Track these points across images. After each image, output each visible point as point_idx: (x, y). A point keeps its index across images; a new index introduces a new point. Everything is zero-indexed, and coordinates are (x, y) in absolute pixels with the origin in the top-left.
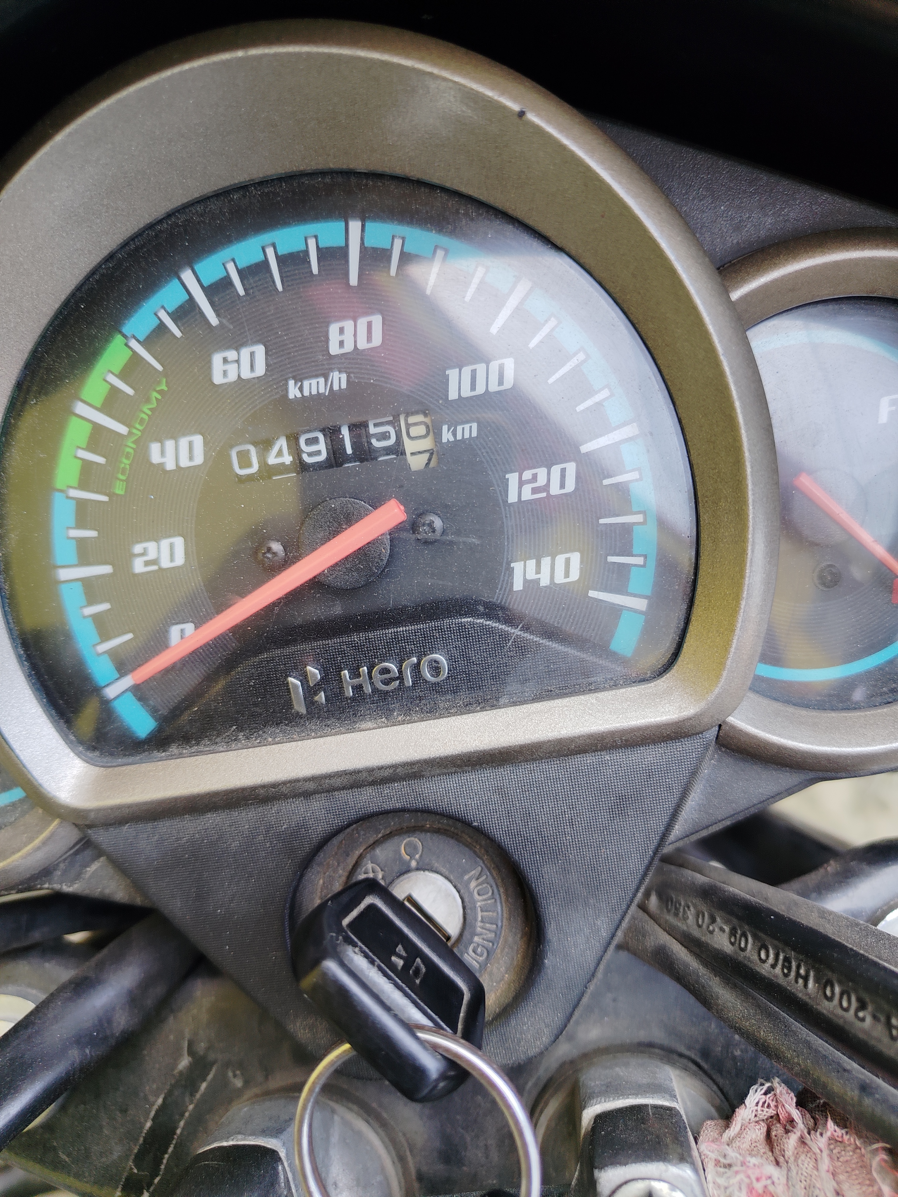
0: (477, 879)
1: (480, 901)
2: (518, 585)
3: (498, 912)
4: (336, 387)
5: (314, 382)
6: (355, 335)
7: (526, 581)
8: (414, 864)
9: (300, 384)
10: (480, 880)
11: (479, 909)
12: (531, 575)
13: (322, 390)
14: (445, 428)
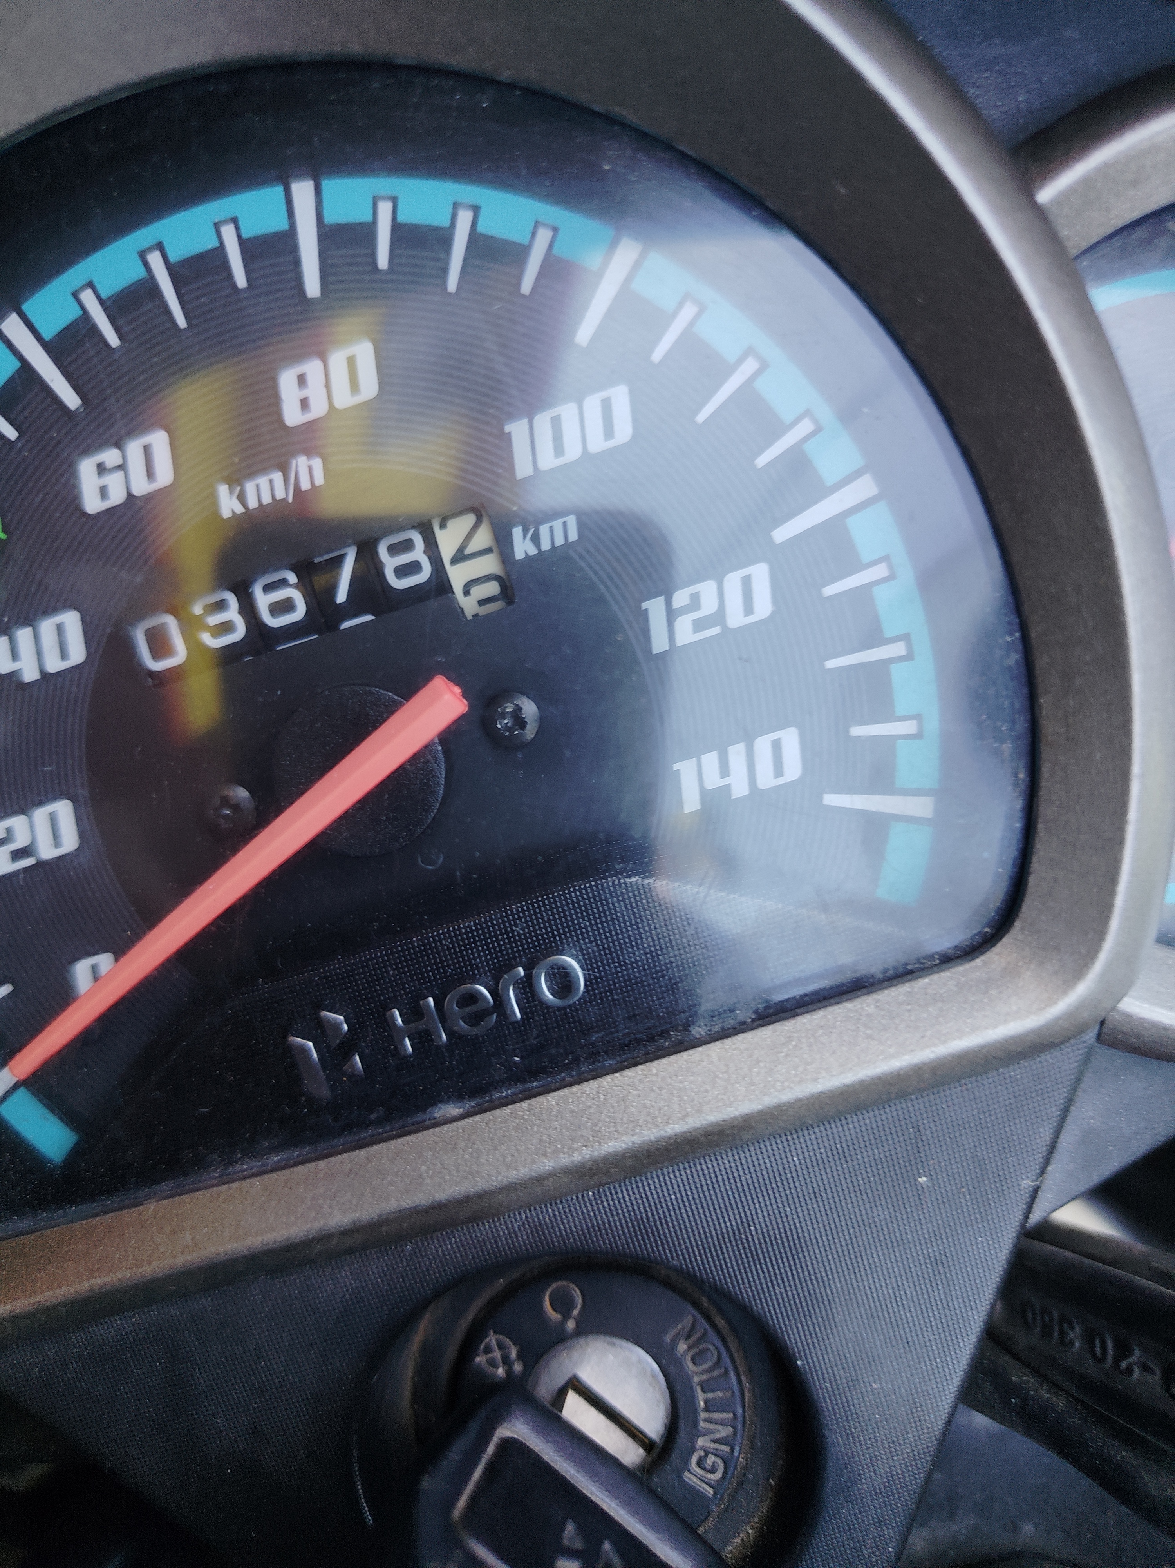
0: (688, 1337)
1: (697, 1374)
2: (691, 802)
3: (733, 1392)
4: (305, 485)
5: (263, 481)
6: (328, 386)
7: (704, 793)
8: (571, 1325)
9: (239, 488)
10: (695, 1337)
11: (699, 1389)
12: (713, 780)
13: (280, 494)
14: (517, 532)
